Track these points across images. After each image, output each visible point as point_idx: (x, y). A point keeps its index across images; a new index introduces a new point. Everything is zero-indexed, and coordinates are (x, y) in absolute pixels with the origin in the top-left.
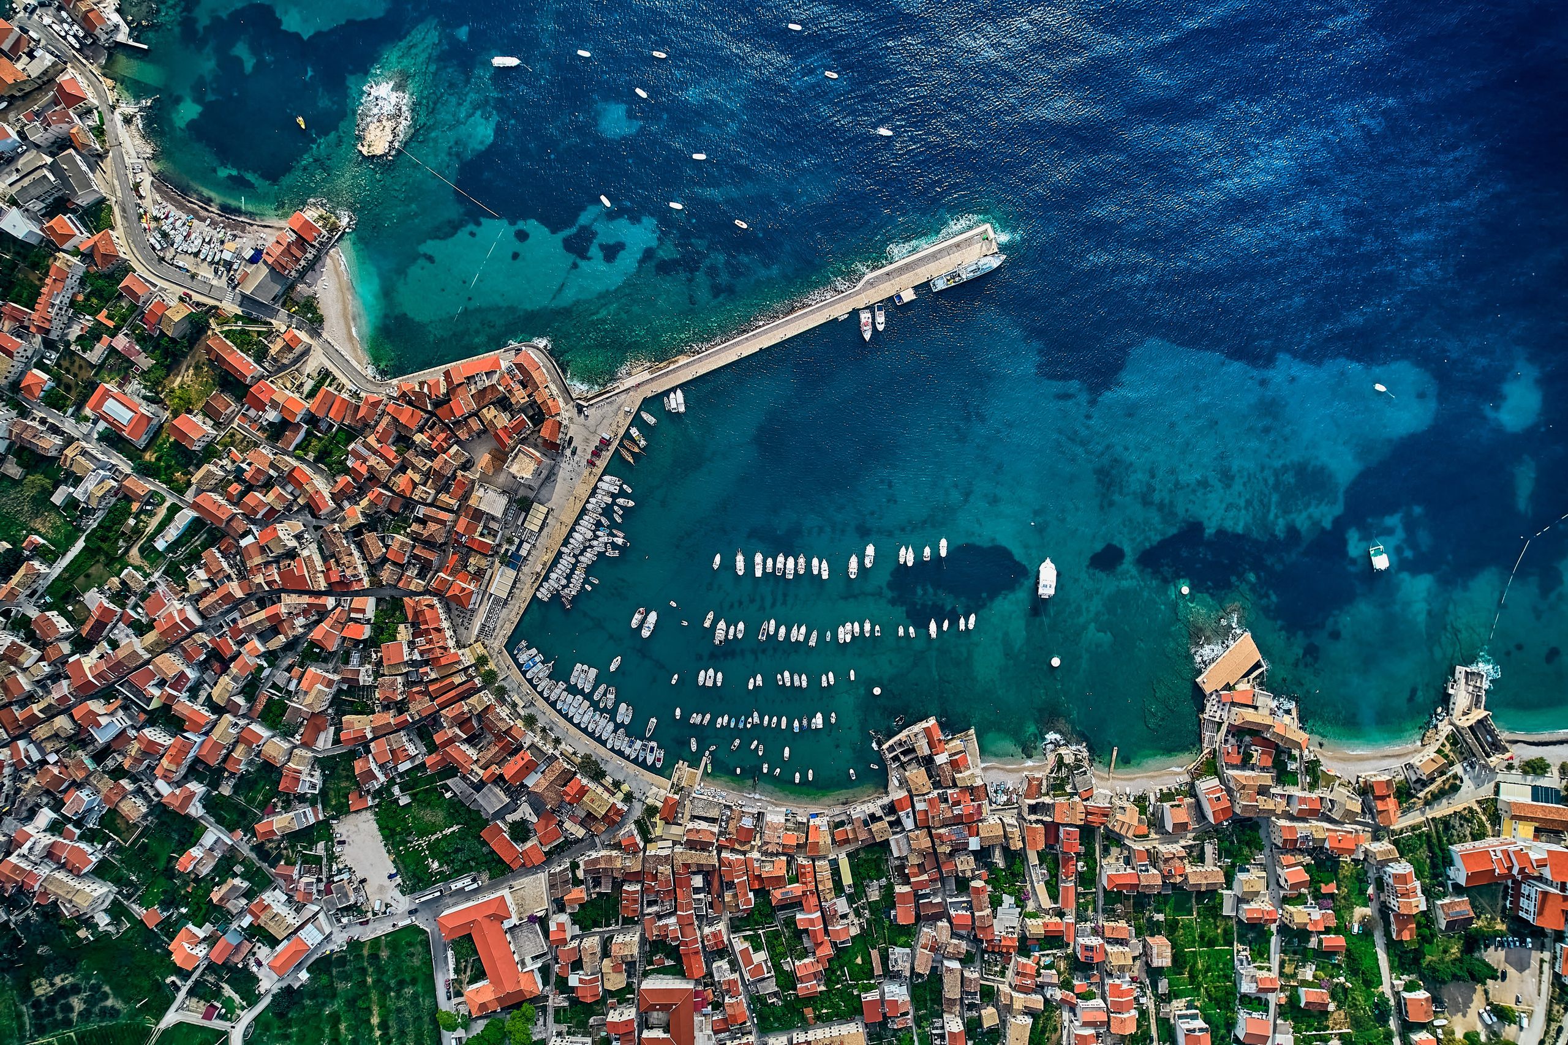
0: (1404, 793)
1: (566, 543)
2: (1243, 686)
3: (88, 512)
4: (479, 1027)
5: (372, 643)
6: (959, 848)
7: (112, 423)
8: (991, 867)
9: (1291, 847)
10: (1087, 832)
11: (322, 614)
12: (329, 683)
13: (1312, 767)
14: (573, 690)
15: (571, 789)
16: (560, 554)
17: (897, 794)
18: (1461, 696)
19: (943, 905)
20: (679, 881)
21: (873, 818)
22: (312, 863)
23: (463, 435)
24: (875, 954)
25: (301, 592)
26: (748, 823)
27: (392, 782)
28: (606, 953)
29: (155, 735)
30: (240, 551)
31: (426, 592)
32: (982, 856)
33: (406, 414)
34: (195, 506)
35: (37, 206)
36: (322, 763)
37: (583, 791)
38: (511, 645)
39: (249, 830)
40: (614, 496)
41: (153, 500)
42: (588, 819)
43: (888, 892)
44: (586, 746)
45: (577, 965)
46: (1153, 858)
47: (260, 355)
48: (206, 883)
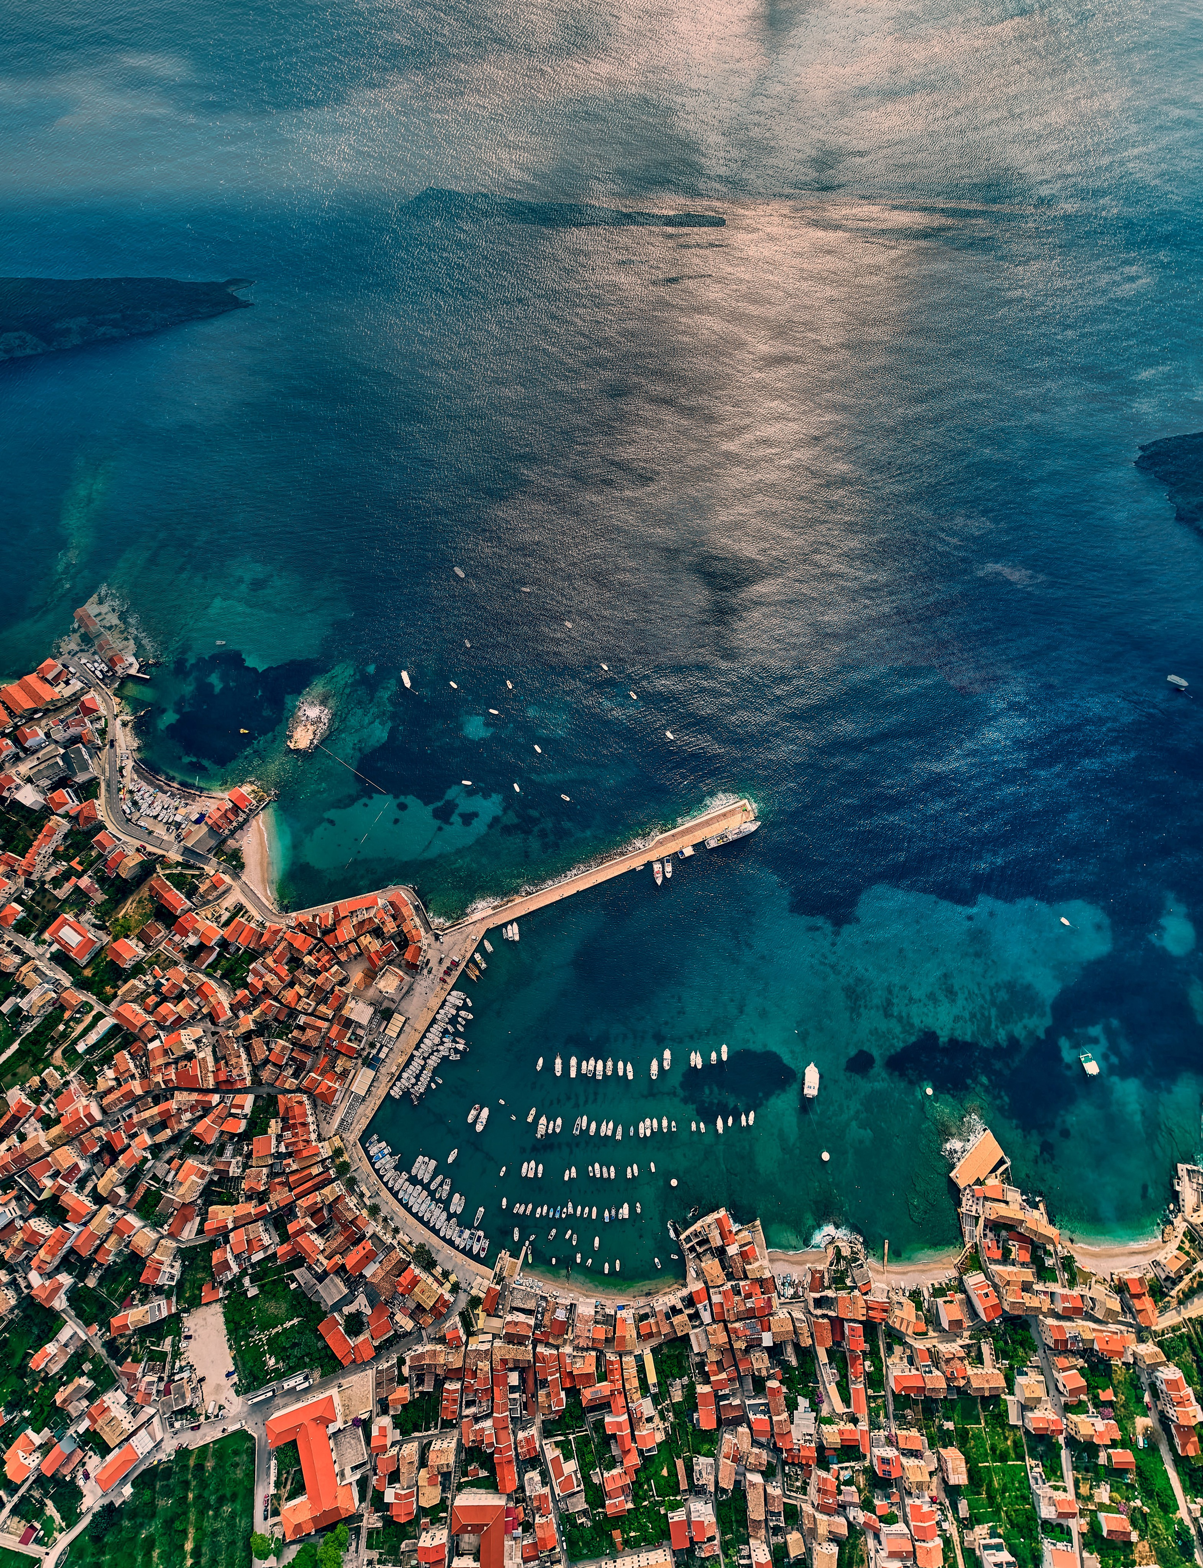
0: (1157, 1291)
1: (417, 1047)
2: (992, 1181)
3: (28, 1019)
4: (291, 1554)
5: (246, 1136)
6: (754, 1345)
7: (65, 945)
8: (785, 1365)
9: (1062, 1348)
10: (870, 1328)
11: (207, 1110)
12: (203, 1175)
13: (1068, 1263)
14: (414, 1181)
15: (405, 1279)
16: (412, 1057)
17: (695, 1286)
18: (1187, 1192)
19: (742, 1407)
20: (497, 1379)
21: (675, 1311)
22: (157, 1360)
23: (343, 957)
24: (680, 1463)
25: (192, 1090)
26: (561, 1315)
27: (244, 1273)
28: (423, 1463)
29: (39, 1225)
30: (146, 1053)
31: (299, 1090)
32: (775, 1352)
33: (301, 941)
34: (117, 1015)
35: (45, 783)
36: (184, 1253)
37: (415, 1281)
38: (364, 1139)
39: (105, 1325)
40: (458, 1009)
41: (85, 1008)
42: (418, 1311)
43: (690, 1391)
44: (422, 1235)
45: (394, 1477)
46: (935, 1357)
47: (190, 894)
48: (53, 1382)
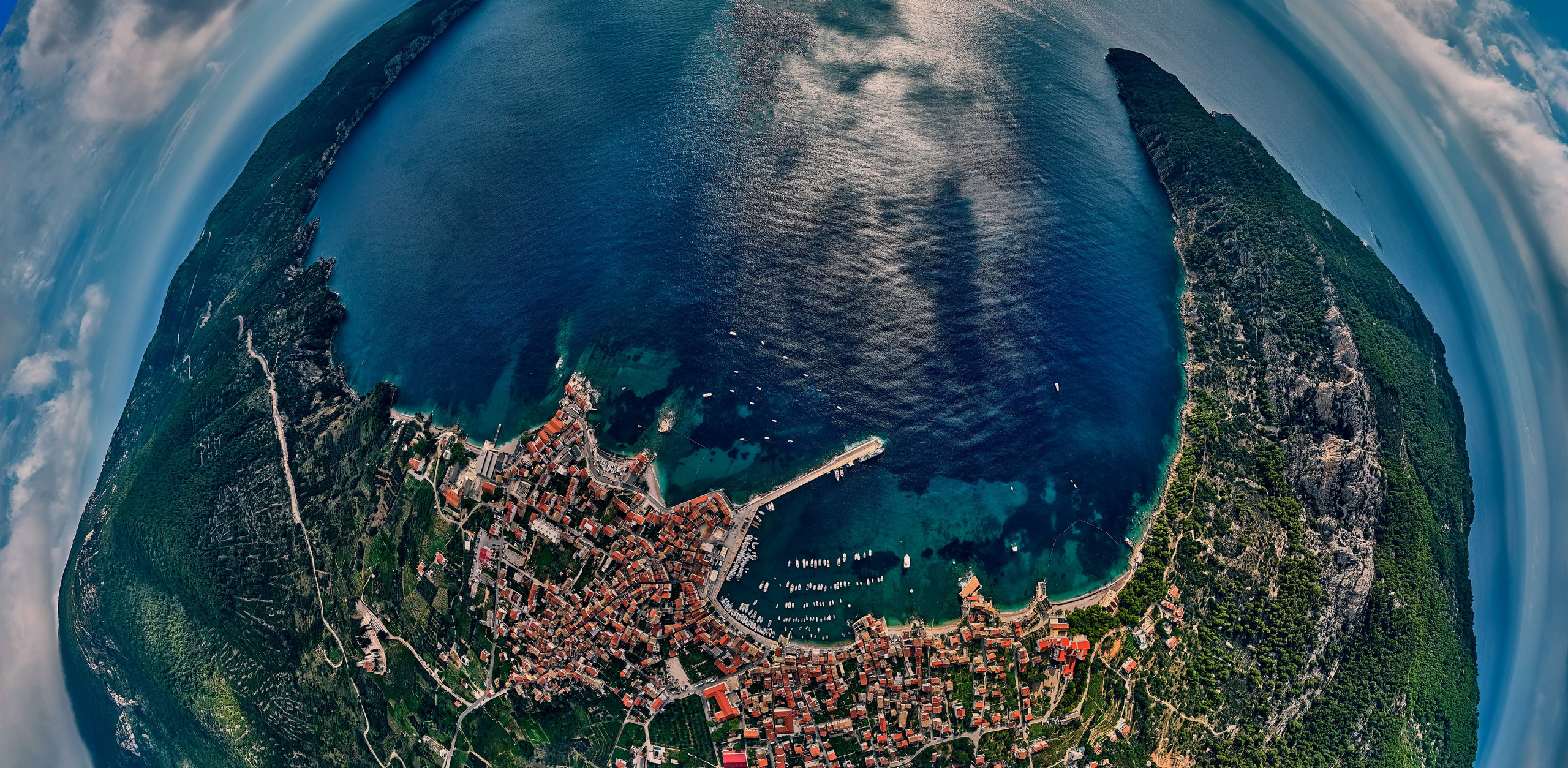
0: (1024, 625)
1: (735, 560)
2: (975, 594)
3: (583, 560)
4: (720, 726)
5: (672, 599)
6: (881, 658)
7: (588, 530)
8: (893, 664)
9: (991, 647)
10: (925, 649)
11: (655, 591)
12: (659, 614)
13: (997, 620)
14: (740, 612)
15: (743, 647)
16: (733, 564)
17: (858, 641)
18: (1039, 592)
19: (877, 677)
20: (784, 676)
21: (851, 650)
22: (660, 674)
23: (696, 524)
24: (853, 696)
25: (647, 583)
26: (806, 655)
27: (683, 647)
28: (760, 701)
29: (607, 633)
30: (627, 570)
31: (688, 581)
32: (889, 660)
33: (677, 519)
34: (612, 556)
35: (566, 464)
36: (659, 641)
37: (748, 647)
38: (718, 598)
39: (639, 664)
40: (751, 542)
41: (601, 554)
42: (750, 657)
43: (857, 675)
44: (748, 631)
45: (751, 705)
46: (947, 655)
47: (629, 503)
48: (629, 681)
